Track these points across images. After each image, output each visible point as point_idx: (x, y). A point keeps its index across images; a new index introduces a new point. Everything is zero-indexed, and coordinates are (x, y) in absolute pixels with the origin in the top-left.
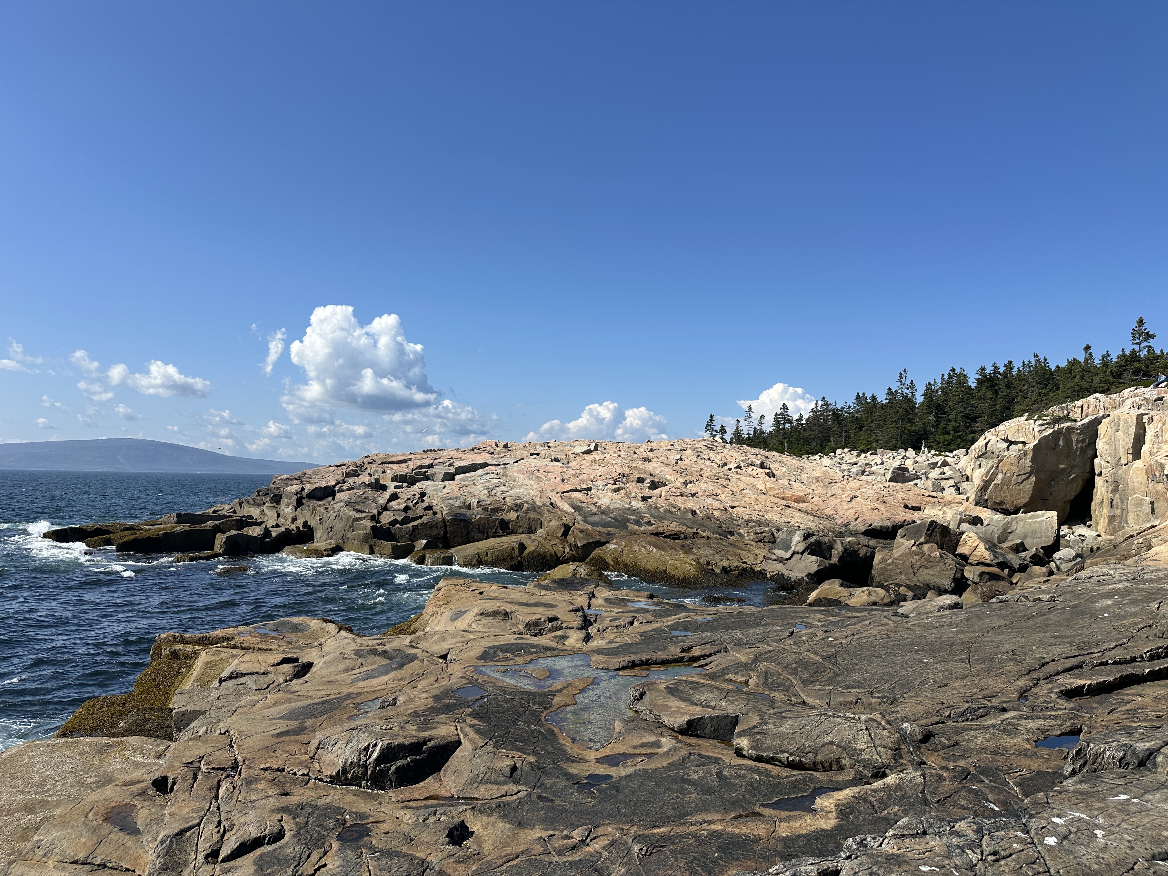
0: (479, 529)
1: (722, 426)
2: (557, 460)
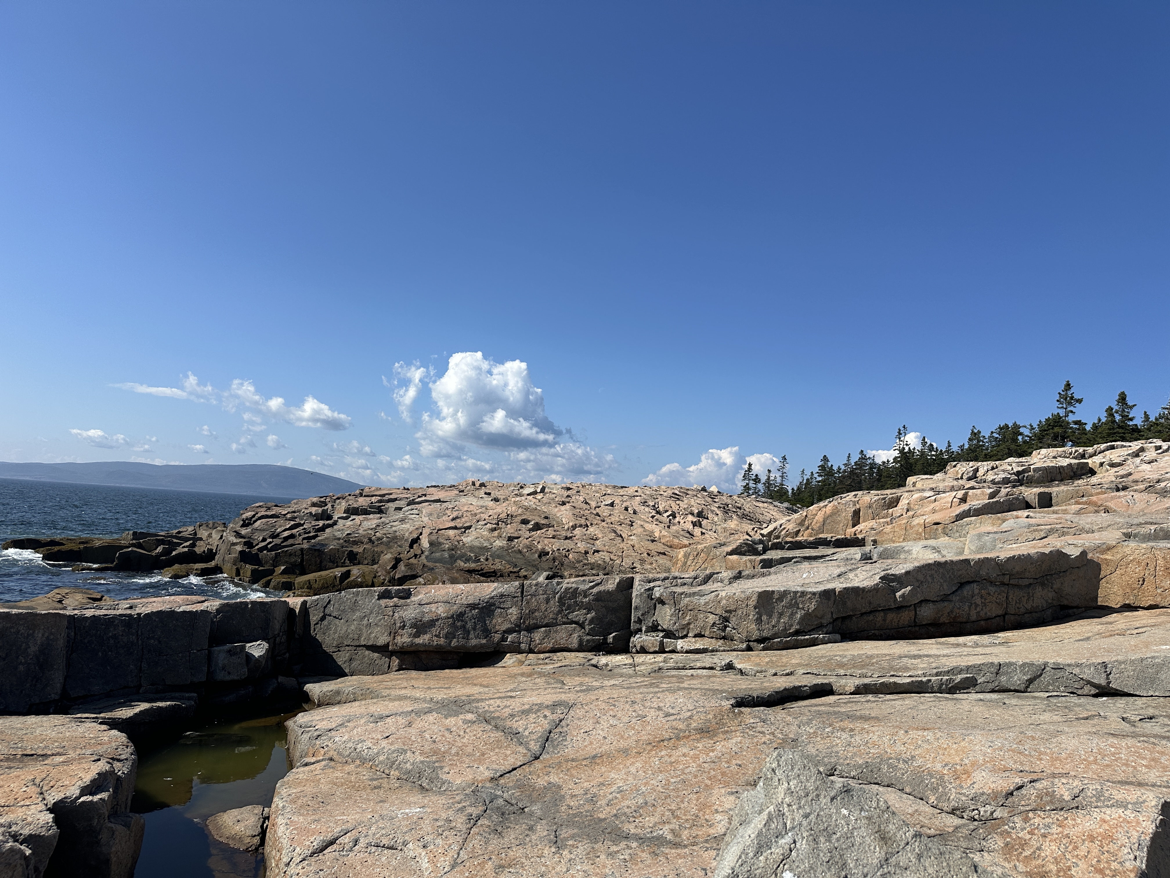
0: (330, 559)
1: (757, 475)
2: (496, 500)
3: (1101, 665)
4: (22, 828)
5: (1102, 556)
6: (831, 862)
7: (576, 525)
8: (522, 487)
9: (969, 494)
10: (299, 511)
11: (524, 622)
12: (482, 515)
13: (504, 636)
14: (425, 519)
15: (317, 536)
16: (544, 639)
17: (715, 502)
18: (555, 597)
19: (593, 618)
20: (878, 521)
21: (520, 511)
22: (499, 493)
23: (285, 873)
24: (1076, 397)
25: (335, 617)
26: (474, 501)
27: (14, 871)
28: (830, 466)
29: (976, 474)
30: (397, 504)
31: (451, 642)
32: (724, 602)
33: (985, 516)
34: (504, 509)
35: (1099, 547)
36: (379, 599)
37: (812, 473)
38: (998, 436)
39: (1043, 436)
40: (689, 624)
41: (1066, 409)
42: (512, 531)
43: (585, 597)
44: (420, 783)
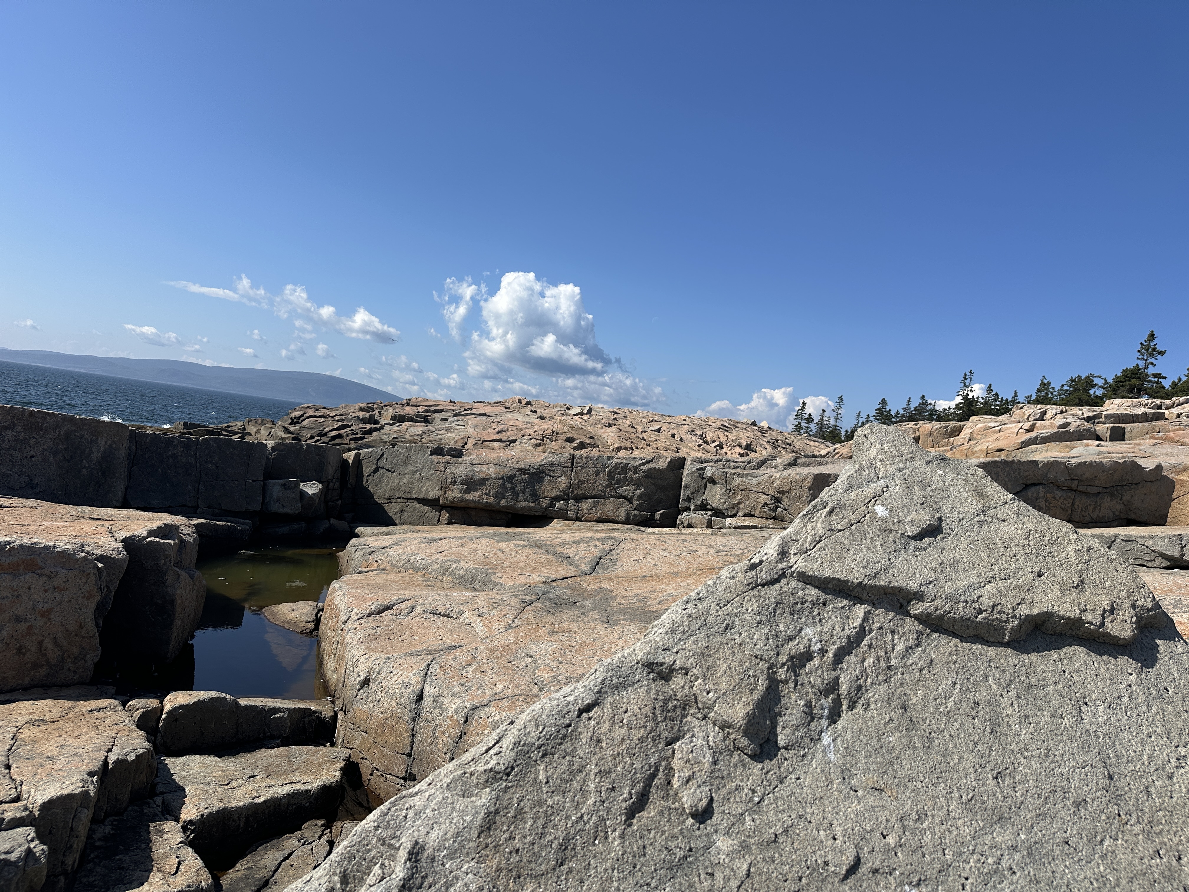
1: (810, 415)
2: (542, 418)
3: (1176, 537)
4: (94, 549)
5: (1176, 477)
6: (925, 505)
7: (621, 447)
8: (568, 409)
9: (1037, 425)
10: (347, 415)
11: (573, 491)
12: (527, 430)
13: (552, 502)
14: (471, 430)
15: (364, 438)
16: (591, 509)
17: (765, 437)
18: (605, 471)
19: (641, 494)
20: (937, 449)
21: (566, 429)
22: (545, 412)
23: (342, 630)
24: (1159, 348)
25: (387, 470)
26: (520, 417)
27: (88, 578)
28: (888, 410)
29: (1043, 417)
30: (443, 415)
31: (500, 501)
32: (778, 482)
33: (1053, 443)
34: (550, 426)
35: (1175, 467)
36: (431, 455)
37: (868, 415)
38: (1068, 388)
39: (1118, 387)
40: (739, 503)
41: (1146, 360)
42: (557, 448)
43: (635, 473)
44: (472, 586)
